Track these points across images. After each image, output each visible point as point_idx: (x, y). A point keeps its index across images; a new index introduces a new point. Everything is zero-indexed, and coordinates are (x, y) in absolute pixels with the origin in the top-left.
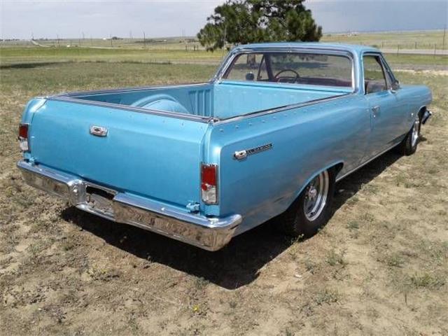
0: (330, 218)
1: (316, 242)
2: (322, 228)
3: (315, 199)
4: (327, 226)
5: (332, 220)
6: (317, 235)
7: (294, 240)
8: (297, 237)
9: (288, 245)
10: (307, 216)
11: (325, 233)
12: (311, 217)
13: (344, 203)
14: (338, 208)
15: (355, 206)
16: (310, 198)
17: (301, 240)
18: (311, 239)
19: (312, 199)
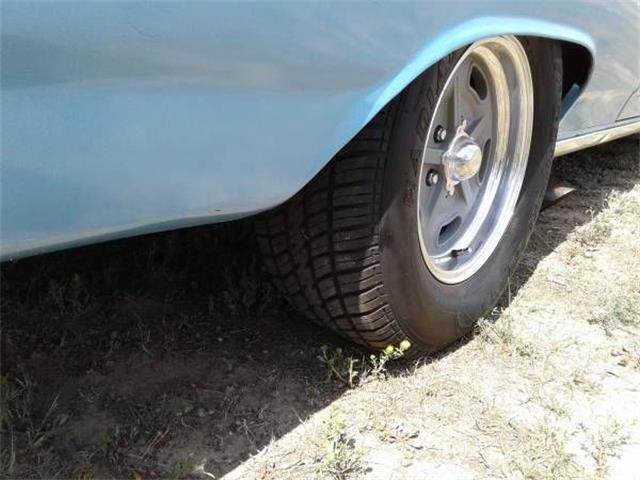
0: (523, 281)
1: (464, 379)
2: (494, 318)
3: (469, 195)
4: (510, 311)
5: (529, 290)
6: (473, 344)
7: (365, 366)
8: (379, 353)
9: (336, 387)
10: (435, 262)
11: (506, 338)
12: (450, 266)
13: (563, 239)
14: (548, 251)
15: (603, 249)
16: (451, 185)
17: (398, 366)
18: (445, 363)
19: (459, 188)
